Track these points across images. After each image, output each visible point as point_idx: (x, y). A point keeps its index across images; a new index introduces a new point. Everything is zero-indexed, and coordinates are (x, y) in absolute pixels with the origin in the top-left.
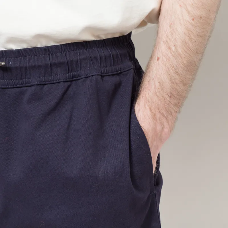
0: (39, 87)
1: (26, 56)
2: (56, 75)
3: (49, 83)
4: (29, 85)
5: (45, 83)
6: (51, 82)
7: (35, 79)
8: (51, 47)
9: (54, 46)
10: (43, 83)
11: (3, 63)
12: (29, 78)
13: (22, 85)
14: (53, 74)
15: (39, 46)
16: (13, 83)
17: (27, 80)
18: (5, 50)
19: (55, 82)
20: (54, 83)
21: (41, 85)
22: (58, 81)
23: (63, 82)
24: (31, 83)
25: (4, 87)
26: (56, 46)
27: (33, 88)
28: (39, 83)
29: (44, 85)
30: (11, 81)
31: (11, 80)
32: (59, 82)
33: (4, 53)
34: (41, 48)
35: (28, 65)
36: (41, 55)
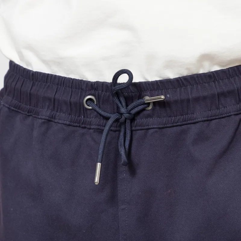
0: (205, 124)
1: (187, 86)
2: (224, 107)
3: (217, 117)
4: (193, 121)
5: (211, 118)
6: (219, 116)
7: (200, 113)
8: (216, 72)
9: (219, 70)
10: (209, 118)
11: (163, 97)
12: (192, 114)
13: (183, 123)
14: (221, 106)
15: (201, 71)
16: (173, 121)
17: (190, 116)
18: (160, 80)
19: (223, 116)
20: (223, 118)
21: (207, 120)
22: (228, 115)
23: (235, 115)
24: (195, 119)
25: (162, 126)
26: (222, 71)
27: (198, 125)
28: (205, 119)
29: (211, 120)
30: (170, 119)
31: (170, 117)
32: (230, 116)
33: (159, 84)
34: (204, 74)
35: (190, 97)
36: (205, 83)
